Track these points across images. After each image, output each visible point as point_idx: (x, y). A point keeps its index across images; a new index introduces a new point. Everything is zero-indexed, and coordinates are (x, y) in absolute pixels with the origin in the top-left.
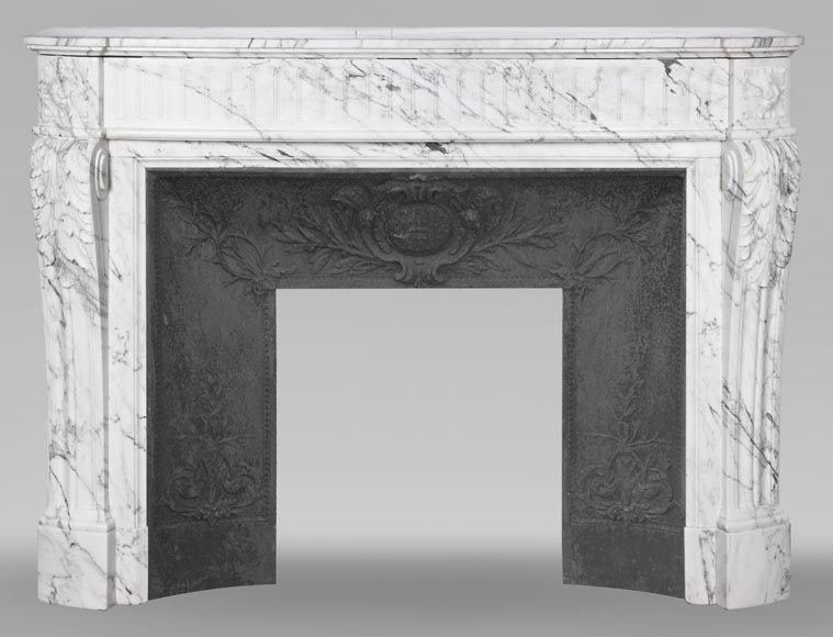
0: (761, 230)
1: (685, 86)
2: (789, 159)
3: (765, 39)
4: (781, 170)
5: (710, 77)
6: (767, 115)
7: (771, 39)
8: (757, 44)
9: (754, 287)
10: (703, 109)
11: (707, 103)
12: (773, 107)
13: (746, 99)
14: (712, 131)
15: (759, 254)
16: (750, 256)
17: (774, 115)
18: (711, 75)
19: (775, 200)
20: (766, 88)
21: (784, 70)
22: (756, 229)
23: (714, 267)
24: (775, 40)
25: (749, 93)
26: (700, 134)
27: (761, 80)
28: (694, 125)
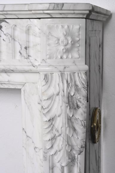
0: (58, 131)
1: (11, 36)
2: (76, 86)
3: (58, 4)
4: (69, 93)
5: (28, 31)
6: (65, 56)
7: (63, 4)
8: (51, 8)
9: (58, 166)
10: (24, 52)
11: (26, 48)
12: (68, 51)
13: (49, 45)
14: (29, 66)
15: (58, 146)
16: (52, 146)
17: (70, 56)
18: (28, 30)
19: (66, 112)
20: (62, 38)
21: (78, 27)
22: (54, 130)
23: (37, 150)
24: (65, 5)
25: (50, 42)
26: (19, 68)
27: (59, 33)
28: (18, 62)
